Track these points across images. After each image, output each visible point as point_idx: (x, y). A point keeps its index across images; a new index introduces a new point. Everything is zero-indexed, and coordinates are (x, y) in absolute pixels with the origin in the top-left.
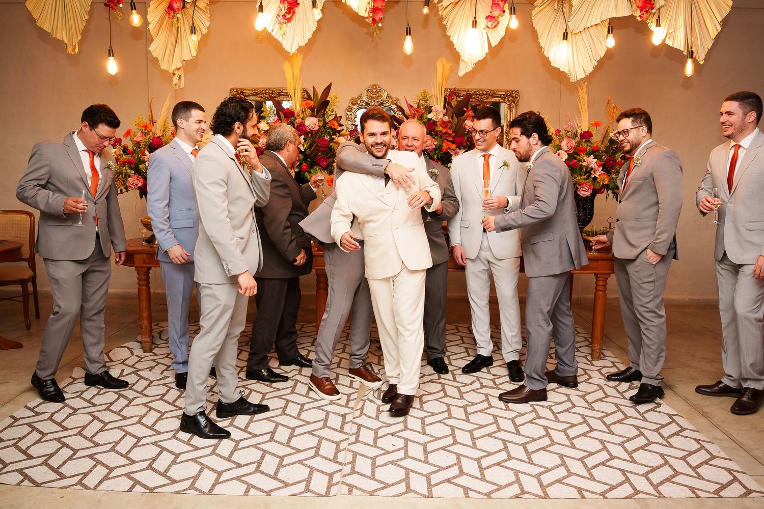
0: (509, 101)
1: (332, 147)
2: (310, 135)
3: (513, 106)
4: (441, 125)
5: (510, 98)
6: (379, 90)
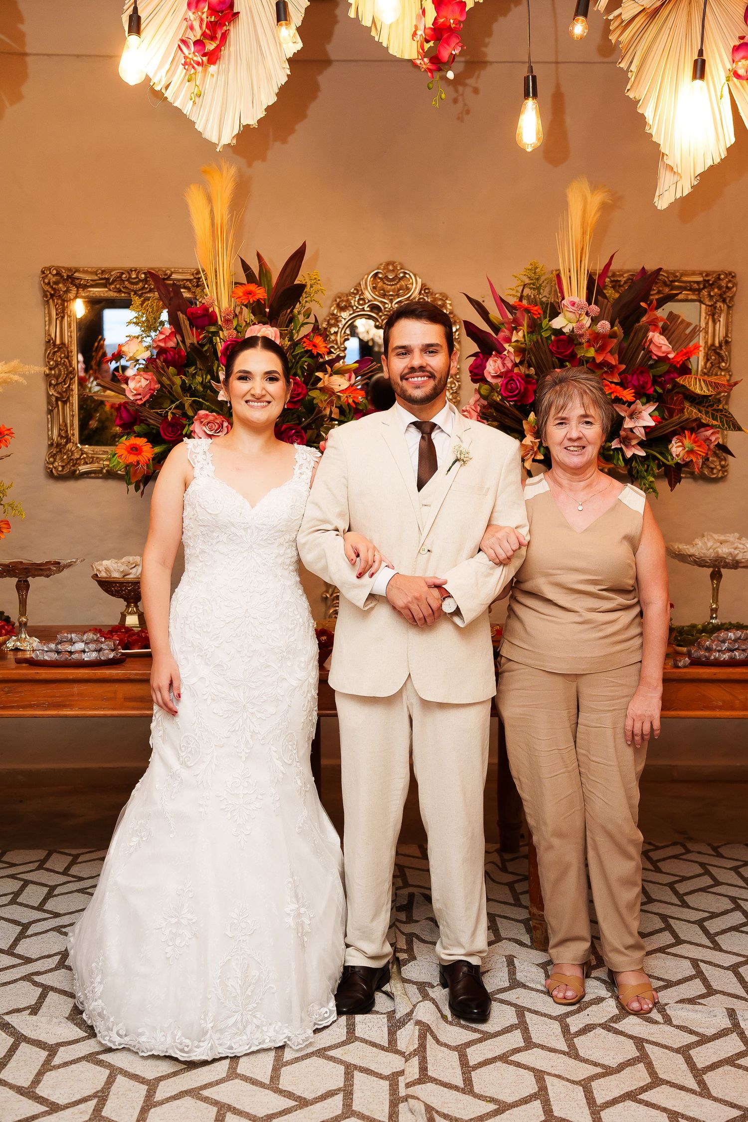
0: (711, 297)
1: (315, 402)
3: (721, 310)
4: (590, 344)
5: (713, 289)
6: (401, 275)
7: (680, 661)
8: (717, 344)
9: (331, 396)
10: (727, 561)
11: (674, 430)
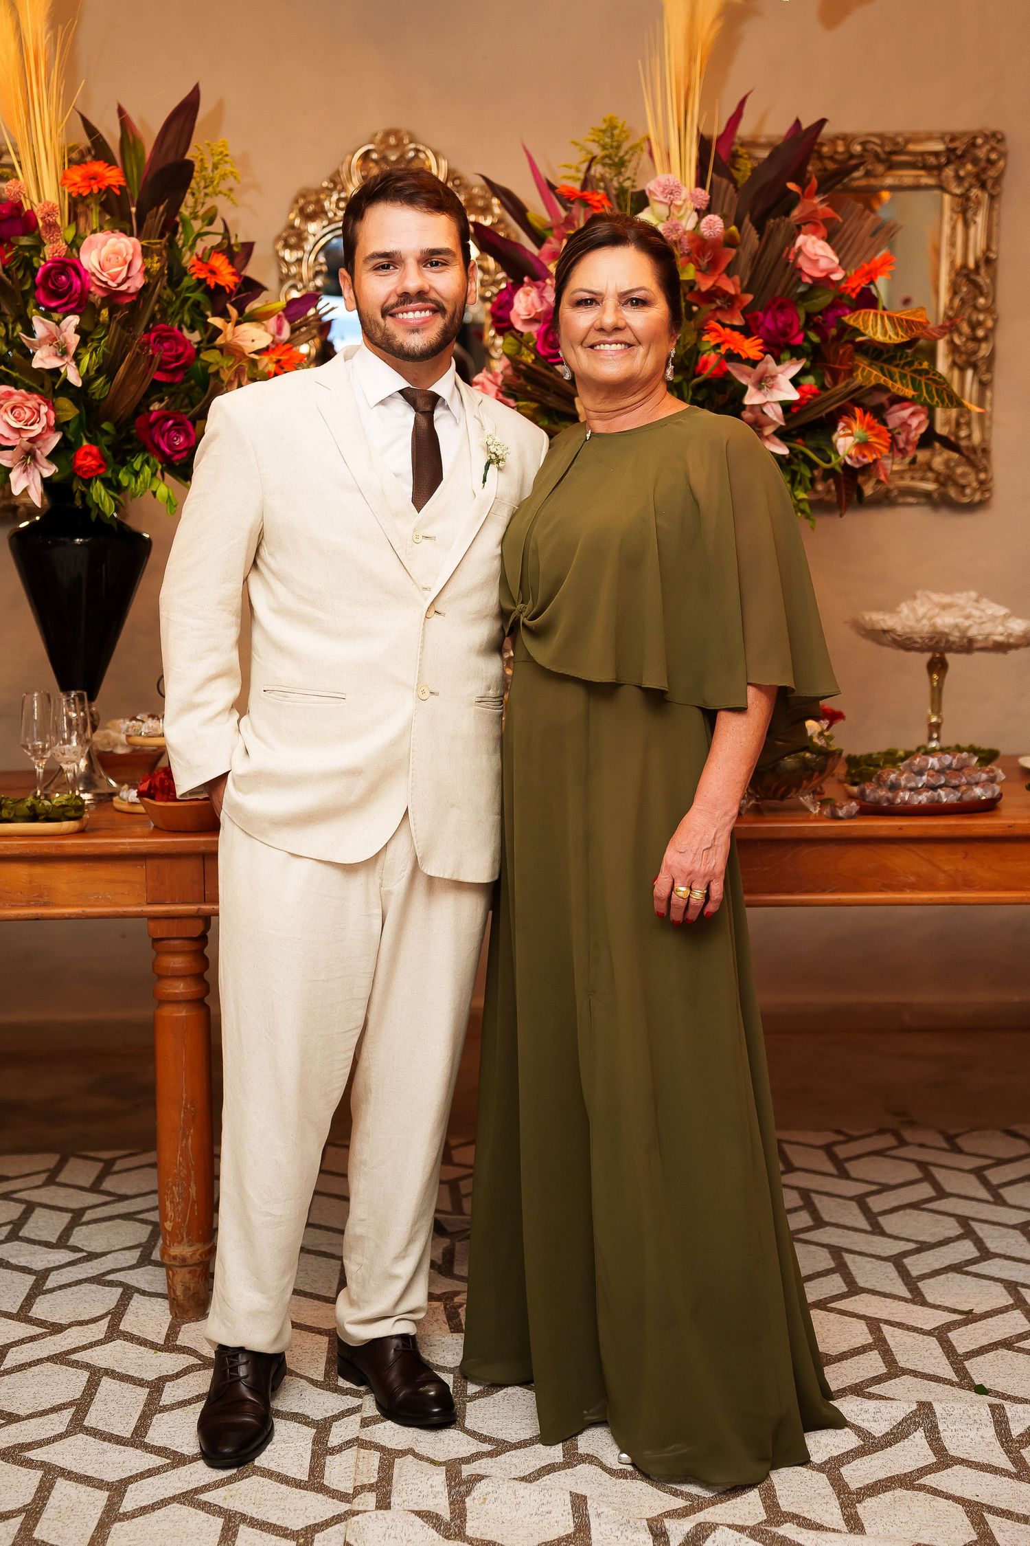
0: (959, 179)
1: (212, 370)
2: (105, 313)
3: (979, 203)
4: (690, 257)
5: (963, 165)
6: (411, 154)
7: (841, 808)
8: (971, 264)
9: (239, 361)
10: (951, 638)
11: (839, 409)
